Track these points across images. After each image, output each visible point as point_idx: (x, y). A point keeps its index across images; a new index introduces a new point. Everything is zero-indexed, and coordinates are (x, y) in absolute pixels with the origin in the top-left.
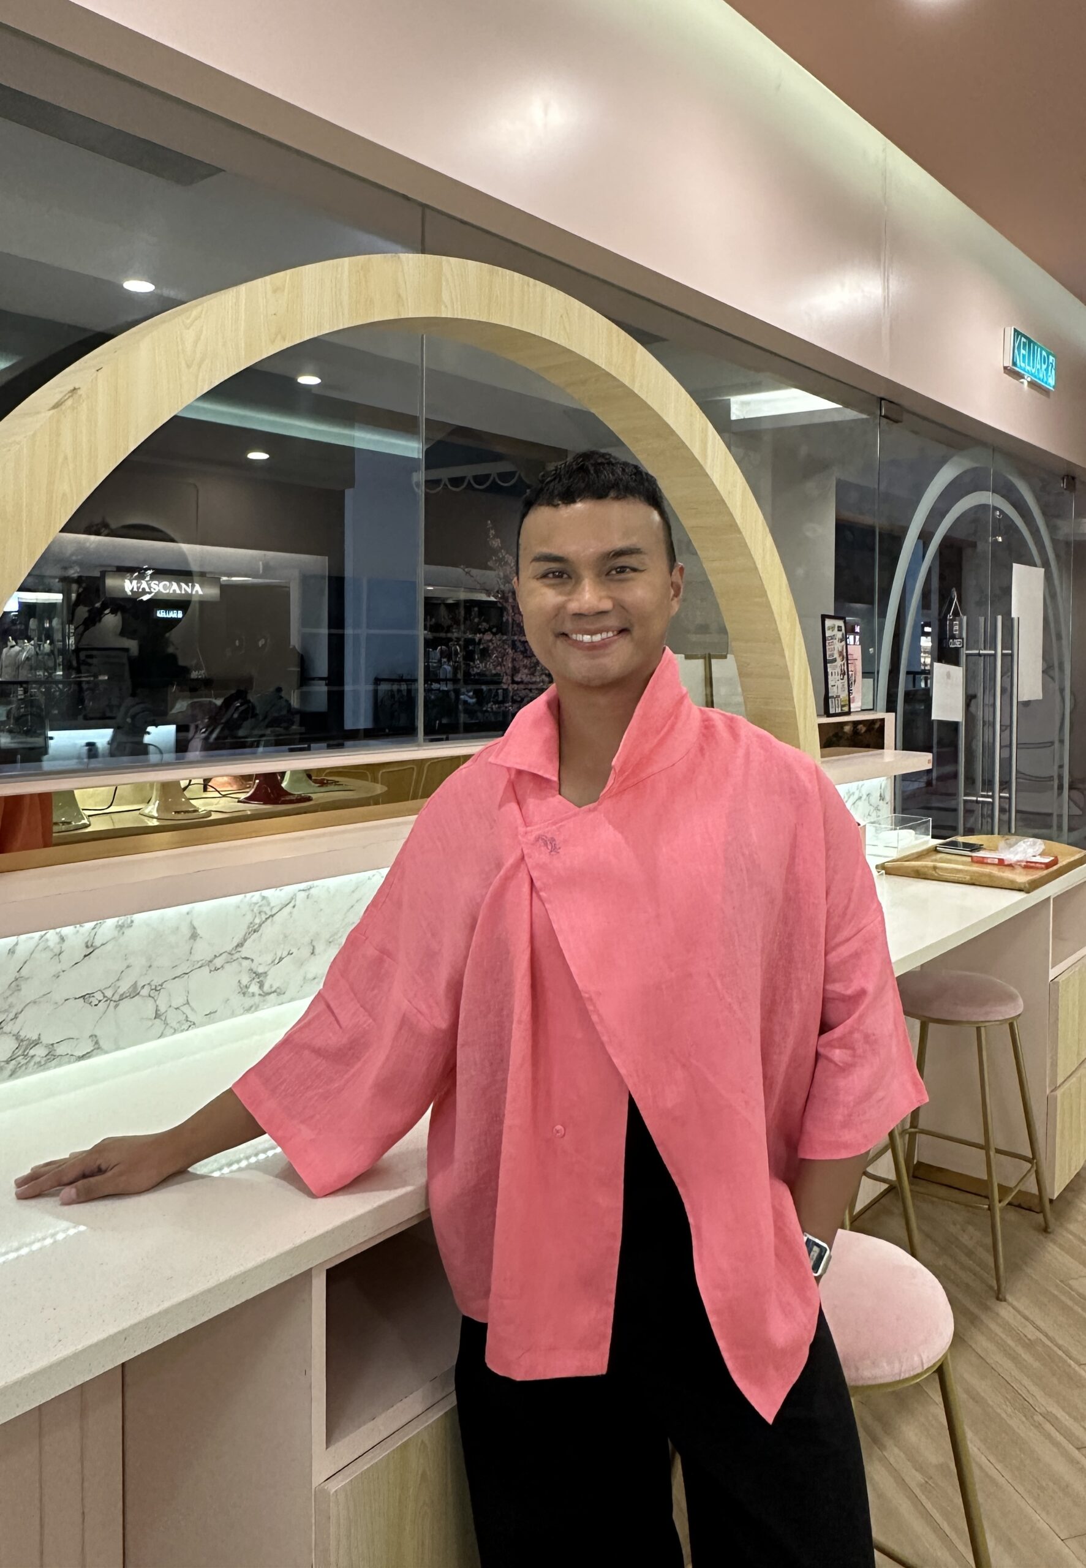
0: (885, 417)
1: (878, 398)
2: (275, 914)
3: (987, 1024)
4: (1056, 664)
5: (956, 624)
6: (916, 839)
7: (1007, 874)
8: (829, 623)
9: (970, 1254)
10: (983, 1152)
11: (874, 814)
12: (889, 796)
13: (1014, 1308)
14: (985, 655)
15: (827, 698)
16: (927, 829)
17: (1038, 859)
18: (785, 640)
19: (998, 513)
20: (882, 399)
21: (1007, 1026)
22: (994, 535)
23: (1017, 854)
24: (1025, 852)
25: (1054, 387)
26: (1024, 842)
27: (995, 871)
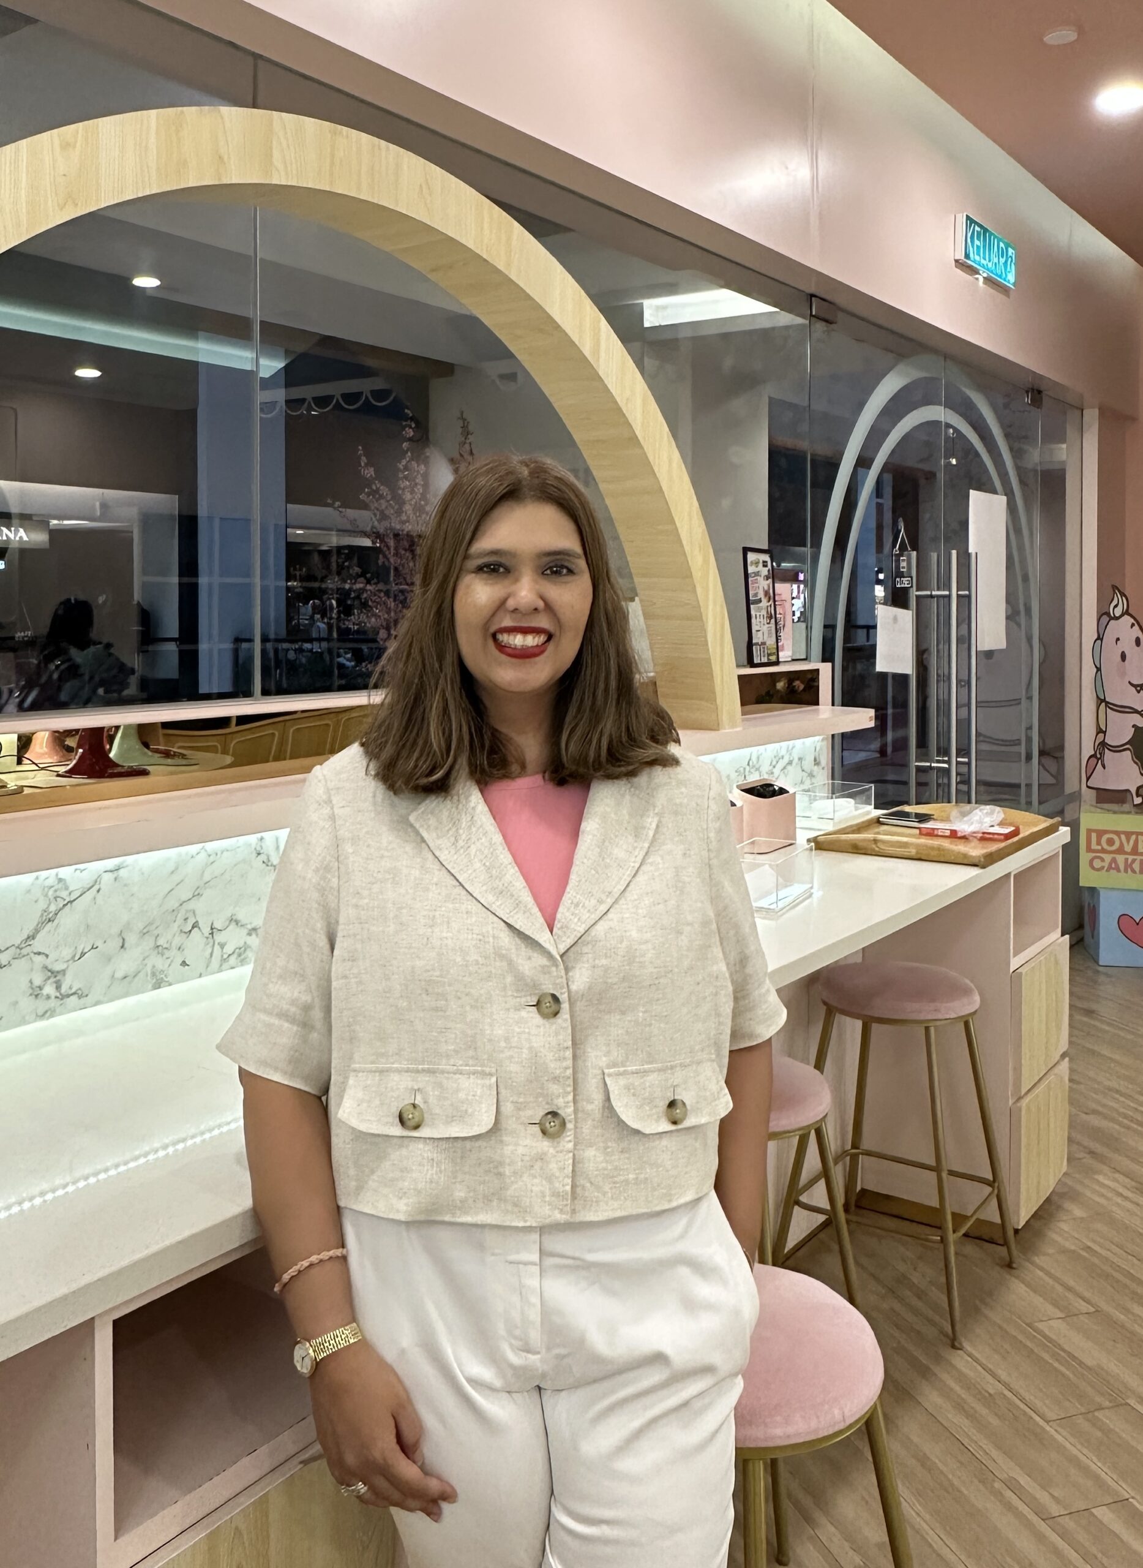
0: (817, 317)
1: (807, 294)
2: (75, 900)
3: (938, 1023)
4: (1022, 608)
5: (903, 560)
6: (856, 809)
7: (961, 848)
8: (751, 557)
9: (920, 1295)
10: (934, 1174)
11: (808, 782)
12: (825, 759)
13: (970, 1355)
14: (938, 597)
15: (750, 645)
16: (869, 798)
17: (997, 830)
18: (697, 574)
19: (951, 431)
20: (812, 296)
21: (962, 1025)
22: (947, 457)
23: (972, 823)
24: (981, 822)
25: (1014, 284)
26: (981, 810)
27: (946, 844)
